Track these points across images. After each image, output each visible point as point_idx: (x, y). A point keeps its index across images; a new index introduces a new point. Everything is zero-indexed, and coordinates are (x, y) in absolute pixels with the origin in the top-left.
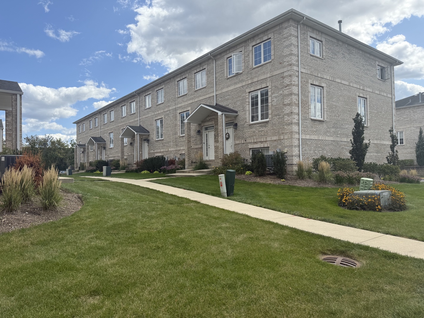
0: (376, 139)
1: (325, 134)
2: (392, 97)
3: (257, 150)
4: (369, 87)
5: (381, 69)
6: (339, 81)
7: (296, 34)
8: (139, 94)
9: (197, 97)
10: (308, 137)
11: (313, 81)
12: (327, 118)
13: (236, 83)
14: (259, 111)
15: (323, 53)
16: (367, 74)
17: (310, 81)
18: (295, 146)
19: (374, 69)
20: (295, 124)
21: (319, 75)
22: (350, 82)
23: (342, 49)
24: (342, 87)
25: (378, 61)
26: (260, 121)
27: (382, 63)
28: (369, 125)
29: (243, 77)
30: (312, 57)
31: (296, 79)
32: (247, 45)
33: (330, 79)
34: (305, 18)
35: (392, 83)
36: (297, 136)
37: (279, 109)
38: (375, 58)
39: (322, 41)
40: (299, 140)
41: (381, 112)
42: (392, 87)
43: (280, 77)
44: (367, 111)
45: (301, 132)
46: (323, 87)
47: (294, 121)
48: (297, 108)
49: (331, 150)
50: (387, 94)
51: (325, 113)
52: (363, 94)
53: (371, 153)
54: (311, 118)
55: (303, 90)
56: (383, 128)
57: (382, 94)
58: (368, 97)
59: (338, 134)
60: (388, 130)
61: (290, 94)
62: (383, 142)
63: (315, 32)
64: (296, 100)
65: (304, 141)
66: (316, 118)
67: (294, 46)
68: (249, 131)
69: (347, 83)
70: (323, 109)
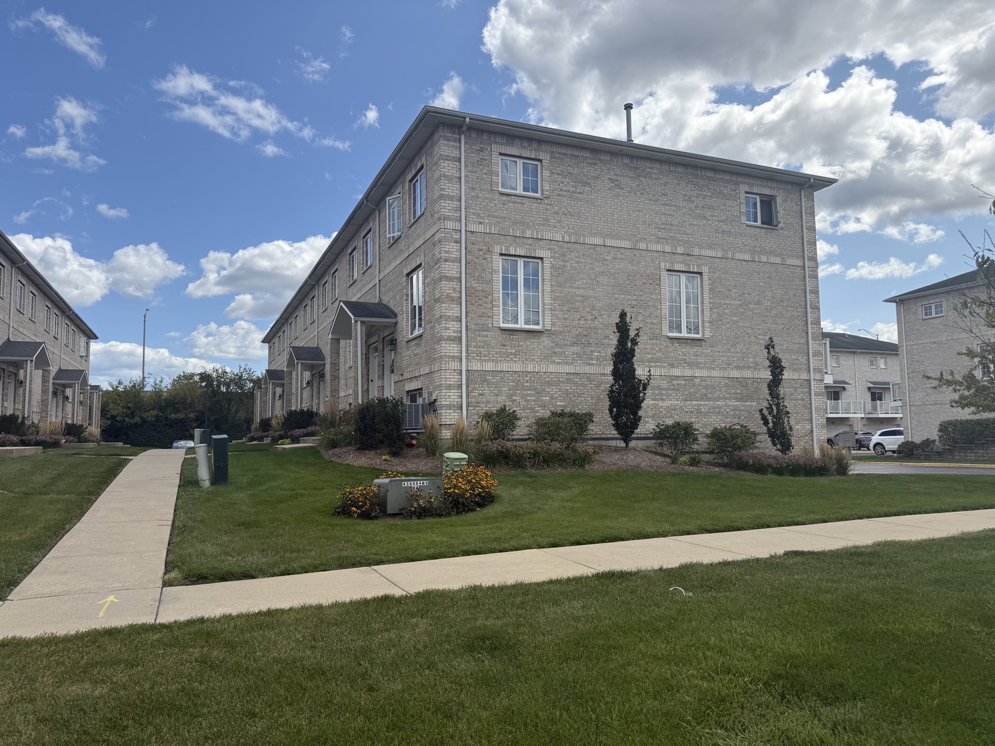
3: (414, 395)
4: (710, 247)
5: (761, 201)
6: (598, 241)
7: (455, 153)
8: (318, 282)
9: (364, 286)
10: (489, 366)
11: (507, 248)
12: (553, 324)
13: (396, 257)
14: (417, 313)
15: (542, 186)
16: (705, 218)
17: (497, 249)
18: (449, 387)
19: (730, 203)
20: (449, 339)
21: (528, 234)
22: (637, 241)
23: (608, 169)
24: (609, 253)
25: (748, 184)
26: (416, 333)
27: (763, 186)
28: (708, 334)
29: (402, 244)
30: (504, 198)
31: (455, 246)
32: (405, 179)
33: (567, 239)
34: (467, 119)
35: (805, 231)
36: (454, 365)
37: (431, 309)
38: (734, 178)
39: (540, 161)
40: (461, 373)
41: (758, 303)
42: (805, 240)
43: (431, 243)
44: (702, 303)
45: (467, 357)
46: (540, 261)
47: (446, 334)
48: (455, 307)
49: (567, 394)
50: (782, 258)
51: (548, 313)
52: (686, 264)
53: (718, 399)
54: (502, 325)
55: (477, 268)
56: (764, 340)
57: (764, 259)
58: (705, 270)
59: (592, 359)
60: (786, 345)
61: (440, 279)
62: (767, 375)
63: (517, 142)
64: (454, 289)
65: (476, 374)
66: (521, 325)
67: (449, 179)
68: (406, 355)
69: (626, 244)
70: (544, 304)
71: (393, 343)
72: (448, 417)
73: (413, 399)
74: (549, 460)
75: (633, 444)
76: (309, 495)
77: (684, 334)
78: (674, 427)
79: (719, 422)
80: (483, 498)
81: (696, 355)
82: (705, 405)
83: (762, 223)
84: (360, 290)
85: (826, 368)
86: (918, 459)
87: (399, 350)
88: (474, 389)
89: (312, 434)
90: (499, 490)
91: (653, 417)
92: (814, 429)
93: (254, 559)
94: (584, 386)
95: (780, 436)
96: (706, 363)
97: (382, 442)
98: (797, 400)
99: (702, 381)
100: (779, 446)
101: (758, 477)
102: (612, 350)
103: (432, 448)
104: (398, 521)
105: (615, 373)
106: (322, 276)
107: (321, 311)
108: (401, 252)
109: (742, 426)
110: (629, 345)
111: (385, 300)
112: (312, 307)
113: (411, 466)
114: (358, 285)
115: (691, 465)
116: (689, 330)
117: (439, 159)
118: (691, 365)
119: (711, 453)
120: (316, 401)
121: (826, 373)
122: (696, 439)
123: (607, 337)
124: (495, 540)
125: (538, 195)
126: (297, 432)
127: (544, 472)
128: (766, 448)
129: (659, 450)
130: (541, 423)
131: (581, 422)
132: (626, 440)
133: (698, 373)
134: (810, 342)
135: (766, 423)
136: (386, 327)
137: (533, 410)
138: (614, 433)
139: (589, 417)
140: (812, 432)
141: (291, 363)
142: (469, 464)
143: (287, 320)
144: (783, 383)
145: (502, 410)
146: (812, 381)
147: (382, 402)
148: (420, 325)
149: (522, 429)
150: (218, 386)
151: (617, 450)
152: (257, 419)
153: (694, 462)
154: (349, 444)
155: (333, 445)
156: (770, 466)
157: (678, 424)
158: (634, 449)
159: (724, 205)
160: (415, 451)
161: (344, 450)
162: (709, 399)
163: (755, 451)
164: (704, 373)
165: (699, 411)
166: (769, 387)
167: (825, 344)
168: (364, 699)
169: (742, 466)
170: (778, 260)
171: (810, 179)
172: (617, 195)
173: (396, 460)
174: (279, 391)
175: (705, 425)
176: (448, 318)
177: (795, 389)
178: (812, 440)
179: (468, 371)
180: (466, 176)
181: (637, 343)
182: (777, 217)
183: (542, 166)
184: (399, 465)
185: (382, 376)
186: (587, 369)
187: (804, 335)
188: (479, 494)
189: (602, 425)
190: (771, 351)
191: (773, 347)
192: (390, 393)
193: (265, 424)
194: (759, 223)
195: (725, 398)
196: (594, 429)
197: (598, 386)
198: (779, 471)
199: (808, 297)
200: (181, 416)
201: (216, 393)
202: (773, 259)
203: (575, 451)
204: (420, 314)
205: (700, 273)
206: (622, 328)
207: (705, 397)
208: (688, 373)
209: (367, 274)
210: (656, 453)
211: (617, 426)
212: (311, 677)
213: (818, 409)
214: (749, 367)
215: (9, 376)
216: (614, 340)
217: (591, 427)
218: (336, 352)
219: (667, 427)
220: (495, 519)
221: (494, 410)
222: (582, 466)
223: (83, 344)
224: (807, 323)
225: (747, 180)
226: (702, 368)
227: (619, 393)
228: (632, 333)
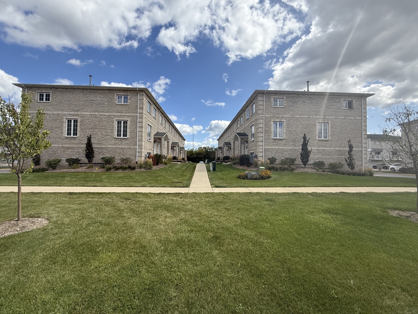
0: (339, 147)
1: (284, 145)
2: (362, 118)
3: (252, 154)
4: (331, 116)
5: (348, 102)
6: (299, 116)
7: (262, 99)
8: (229, 128)
9: (240, 129)
10: (270, 147)
11: (275, 120)
12: (286, 137)
13: (248, 123)
14: (253, 135)
15: (284, 104)
16: (330, 108)
17: (272, 120)
18: (260, 152)
19: (338, 104)
20: (261, 141)
21: (280, 116)
22: (309, 116)
23: (302, 98)
24: (302, 119)
25: (344, 98)
26: (252, 140)
27: (349, 98)
28: (330, 139)
29: (249, 120)
30: (274, 108)
31: (262, 120)
32: (250, 105)
33: (290, 116)
34: (265, 91)
35: (363, 109)
36: (261, 147)
37: (256, 135)
38: (340, 97)
39: (284, 98)
40: (263, 149)
41: (346, 130)
42: (363, 112)
43: (256, 120)
44: (328, 130)
45: (264, 145)
46: (283, 122)
47: (260, 140)
48: (262, 134)
49: (289, 154)
50: (354, 117)
51: (285, 135)
52: (324, 121)
53: (332, 155)
54: (273, 138)
55: (267, 125)
56: (348, 140)
57: (348, 118)
58: (329, 122)
59: (296, 145)
60: (355, 141)
61: (258, 128)
62: (348, 149)
63: (278, 95)
64: (262, 130)
65: (267, 149)
66: (278, 138)
67: (261, 105)
68: (250, 145)
69: (307, 117)
70: (284, 133)
71: (247, 142)
72: (260, 159)
73: (252, 155)
74: (284, 170)
75: (306, 166)
76: (231, 174)
77: (323, 139)
78: (318, 162)
79: (332, 161)
80: (268, 177)
81: (326, 144)
82: (328, 157)
83: (348, 108)
84: (239, 130)
85: (369, 147)
86: (407, 173)
87: (248, 144)
88: (266, 152)
89: (229, 161)
90: (272, 175)
91: (313, 160)
92: (363, 163)
93: (225, 185)
94: (294, 152)
95: (351, 165)
96: (329, 146)
97: (245, 164)
98: (357, 155)
99: (327, 151)
100: (350, 168)
101: (342, 175)
102: (302, 143)
103: (256, 166)
104: (250, 180)
105: (302, 149)
106: (231, 126)
107: (230, 134)
108: (249, 121)
109: (339, 162)
110: (306, 142)
111: (245, 132)
112: (228, 133)
113: (252, 169)
114: (239, 129)
115: (323, 172)
116: (324, 138)
117: (258, 101)
118: (324, 147)
119: (329, 169)
120: (229, 154)
121: (369, 148)
122: (325, 165)
123: (300, 140)
124: (271, 185)
125: (283, 107)
126: (226, 161)
127: (283, 172)
128: (346, 168)
129: (314, 168)
130: (282, 161)
131: (292, 161)
132: (305, 165)
133: (326, 149)
134: (363, 140)
135: (347, 162)
136: (246, 138)
137: (280, 157)
138: (302, 163)
139: (295, 159)
140: (362, 164)
141: (224, 146)
142: (265, 170)
143: (222, 136)
144: (353, 151)
145: (273, 157)
146: (363, 151)
147: (245, 155)
148: (253, 138)
149: (277, 162)
150: (208, 150)
151: (302, 167)
152: (216, 157)
153: (323, 171)
154: (238, 164)
155: (235, 164)
156: (346, 173)
157: (320, 161)
158: (307, 167)
159: (336, 104)
160: (252, 166)
161: (237, 165)
162: (330, 155)
163: (342, 169)
164: (328, 149)
165: (326, 158)
166: (348, 152)
167: (369, 140)
168: (250, 205)
169: (338, 173)
170: (353, 118)
171: (365, 95)
172: (304, 105)
173: (248, 168)
174: (221, 151)
175: (328, 162)
176: (260, 137)
177: (357, 153)
178: (362, 166)
179: (265, 148)
180: (265, 104)
181: (308, 142)
182: (353, 106)
183: (284, 100)
184: (249, 169)
185: (244, 149)
186: (295, 148)
187: (361, 138)
188: (267, 176)
189: (299, 161)
190: (350, 143)
191: (350, 142)
192: (246, 153)
193: (219, 159)
194: (347, 108)
195: (334, 155)
196: (296, 162)
197: (298, 152)
198: (349, 174)
199: (363, 127)
200: (200, 156)
201: (207, 151)
202: (351, 118)
203: (291, 167)
204: (254, 135)
205: (328, 123)
206: (305, 138)
207: (329, 155)
208: (324, 148)
209: (241, 126)
210: (313, 169)
211: (302, 162)
212: (241, 201)
213: (365, 158)
214: (342, 147)
215: (159, 143)
216: (302, 141)
217: (295, 162)
218: (234, 144)
219: (317, 162)
220: (271, 181)
221: (271, 157)
222: (292, 171)
223: (183, 142)
224: (362, 135)
225: (344, 97)
226: (328, 147)
227: (303, 154)
228: (307, 139)
